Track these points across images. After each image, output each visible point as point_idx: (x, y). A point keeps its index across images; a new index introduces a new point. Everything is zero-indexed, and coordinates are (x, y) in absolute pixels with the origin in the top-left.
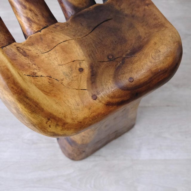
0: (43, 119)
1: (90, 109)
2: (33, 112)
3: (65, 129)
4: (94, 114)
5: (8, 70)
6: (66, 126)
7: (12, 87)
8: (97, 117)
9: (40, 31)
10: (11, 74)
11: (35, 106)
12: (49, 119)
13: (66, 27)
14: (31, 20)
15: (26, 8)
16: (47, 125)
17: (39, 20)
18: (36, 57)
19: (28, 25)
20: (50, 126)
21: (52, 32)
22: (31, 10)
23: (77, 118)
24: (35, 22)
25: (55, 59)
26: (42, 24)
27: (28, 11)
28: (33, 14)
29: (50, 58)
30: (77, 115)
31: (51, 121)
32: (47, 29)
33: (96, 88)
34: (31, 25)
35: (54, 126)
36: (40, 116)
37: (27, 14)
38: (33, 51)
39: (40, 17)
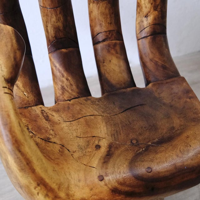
0: (32, 182)
1: (91, 189)
2: (23, 170)
4: (95, 197)
9: (70, 101)
11: (26, 164)
12: (38, 185)
13: (97, 103)
14: (64, 88)
15: (63, 76)
16: (35, 192)
17: (72, 90)
18: (56, 123)
19: (61, 93)
20: (38, 194)
21: (81, 104)
22: (67, 79)
23: (74, 195)
24: (68, 91)
25: (75, 130)
26: (74, 94)
27: (64, 79)
28: (68, 84)
29: (71, 128)
30: (75, 192)
31: (41, 188)
32: (77, 100)
33: (107, 168)
34: (63, 93)
35: (43, 195)
36: (29, 177)
37: (63, 82)
38: (56, 117)
39: (74, 87)
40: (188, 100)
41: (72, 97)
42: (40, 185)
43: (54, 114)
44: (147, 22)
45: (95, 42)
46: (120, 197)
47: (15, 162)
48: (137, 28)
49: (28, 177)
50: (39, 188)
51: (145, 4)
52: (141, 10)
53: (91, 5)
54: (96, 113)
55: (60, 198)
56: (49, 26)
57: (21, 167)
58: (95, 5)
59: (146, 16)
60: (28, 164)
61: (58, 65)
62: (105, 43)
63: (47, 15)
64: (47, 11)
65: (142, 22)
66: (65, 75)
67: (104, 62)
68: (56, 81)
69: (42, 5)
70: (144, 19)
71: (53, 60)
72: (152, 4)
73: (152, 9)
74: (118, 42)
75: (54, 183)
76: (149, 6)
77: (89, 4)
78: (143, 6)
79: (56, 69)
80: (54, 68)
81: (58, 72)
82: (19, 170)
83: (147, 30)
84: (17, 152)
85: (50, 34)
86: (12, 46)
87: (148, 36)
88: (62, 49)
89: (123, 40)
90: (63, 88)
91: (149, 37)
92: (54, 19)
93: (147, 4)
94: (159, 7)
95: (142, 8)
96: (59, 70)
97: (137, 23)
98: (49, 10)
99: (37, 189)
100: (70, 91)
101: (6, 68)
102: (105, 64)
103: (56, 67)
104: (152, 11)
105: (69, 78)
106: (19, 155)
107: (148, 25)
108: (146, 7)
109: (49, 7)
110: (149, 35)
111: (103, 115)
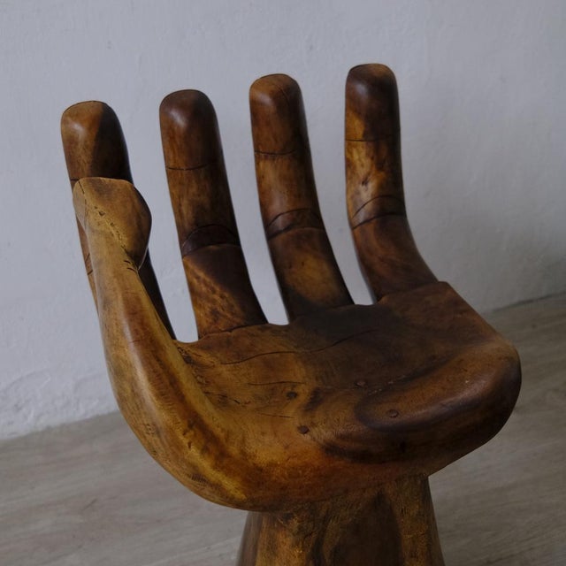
0: (179, 421)
1: (287, 447)
2: (163, 395)
3: (222, 468)
4: (296, 461)
5: (138, 299)
6: (225, 461)
7: (136, 330)
8: (300, 472)
9: (230, 331)
10: (141, 307)
11: (168, 384)
12: (190, 426)
14: (218, 312)
15: (214, 292)
16: (185, 441)
17: (233, 314)
18: (208, 367)
19: (211, 320)
20: (189, 444)
21: (253, 335)
22: (222, 297)
23: (255, 456)
24: (225, 316)
25: (244, 375)
26: (238, 320)
27: (216, 297)
28: (225, 304)
29: (236, 372)
30: (256, 451)
31: (195, 435)
32: (244, 329)
33: (313, 417)
34: (215, 321)
35: (198, 448)
36: (173, 411)
37: (214, 301)
38: (206, 358)
39: (237, 308)
40: (459, 316)
41: (235, 325)
42: (194, 427)
43: (200, 353)
44: (367, 193)
45: (271, 234)
46: (342, 462)
47: (149, 380)
48: (350, 208)
49: (171, 409)
50: (192, 433)
51: (360, 160)
52: (353, 173)
53: (261, 164)
54: (282, 349)
55: (229, 456)
56: (185, 202)
57: (159, 389)
58: (268, 163)
59: (365, 182)
60: (171, 384)
61: (202, 275)
62: (290, 232)
63: (181, 183)
64: (182, 175)
65: (358, 193)
66: (218, 289)
67: (290, 267)
68: (199, 302)
69: (171, 164)
70: (362, 188)
71: (191, 266)
72: (372, 159)
73: (374, 169)
74: (315, 230)
75: (218, 427)
76: (367, 162)
77: (257, 163)
78: (358, 163)
79: (198, 281)
80: (195, 281)
81: (202, 285)
82: (156, 395)
83: (369, 207)
84: (154, 361)
85: (185, 219)
86: (134, 206)
87: (372, 219)
88: (210, 245)
89: (324, 228)
90: (214, 313)
91: (374, 221)
92: (194, 190)
93: (363, 160)
94: (387, 164)
95: (355, 167)
96: (204, 282)
97: (349, 197)
98: (185, 172)
99: (188, 434)
100: (229, 316)
101: (127, 236)
102: (293, 269)
103: (198, 278)
104: (374, 172)
105: (226, 295)
106: (158, 367)
107: (369, 199)
108: (362, 166)
109: (184, 168)
110: (372, 216)
111: (296, 350)
